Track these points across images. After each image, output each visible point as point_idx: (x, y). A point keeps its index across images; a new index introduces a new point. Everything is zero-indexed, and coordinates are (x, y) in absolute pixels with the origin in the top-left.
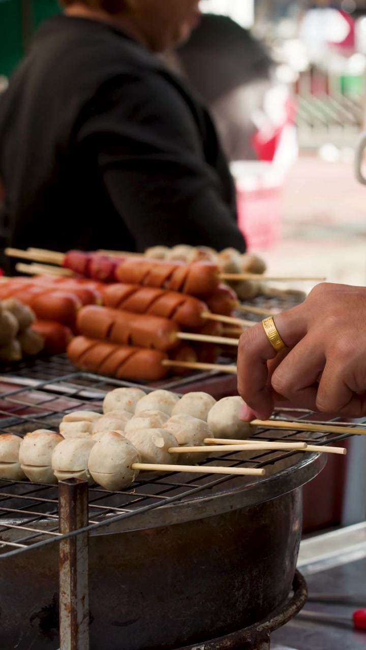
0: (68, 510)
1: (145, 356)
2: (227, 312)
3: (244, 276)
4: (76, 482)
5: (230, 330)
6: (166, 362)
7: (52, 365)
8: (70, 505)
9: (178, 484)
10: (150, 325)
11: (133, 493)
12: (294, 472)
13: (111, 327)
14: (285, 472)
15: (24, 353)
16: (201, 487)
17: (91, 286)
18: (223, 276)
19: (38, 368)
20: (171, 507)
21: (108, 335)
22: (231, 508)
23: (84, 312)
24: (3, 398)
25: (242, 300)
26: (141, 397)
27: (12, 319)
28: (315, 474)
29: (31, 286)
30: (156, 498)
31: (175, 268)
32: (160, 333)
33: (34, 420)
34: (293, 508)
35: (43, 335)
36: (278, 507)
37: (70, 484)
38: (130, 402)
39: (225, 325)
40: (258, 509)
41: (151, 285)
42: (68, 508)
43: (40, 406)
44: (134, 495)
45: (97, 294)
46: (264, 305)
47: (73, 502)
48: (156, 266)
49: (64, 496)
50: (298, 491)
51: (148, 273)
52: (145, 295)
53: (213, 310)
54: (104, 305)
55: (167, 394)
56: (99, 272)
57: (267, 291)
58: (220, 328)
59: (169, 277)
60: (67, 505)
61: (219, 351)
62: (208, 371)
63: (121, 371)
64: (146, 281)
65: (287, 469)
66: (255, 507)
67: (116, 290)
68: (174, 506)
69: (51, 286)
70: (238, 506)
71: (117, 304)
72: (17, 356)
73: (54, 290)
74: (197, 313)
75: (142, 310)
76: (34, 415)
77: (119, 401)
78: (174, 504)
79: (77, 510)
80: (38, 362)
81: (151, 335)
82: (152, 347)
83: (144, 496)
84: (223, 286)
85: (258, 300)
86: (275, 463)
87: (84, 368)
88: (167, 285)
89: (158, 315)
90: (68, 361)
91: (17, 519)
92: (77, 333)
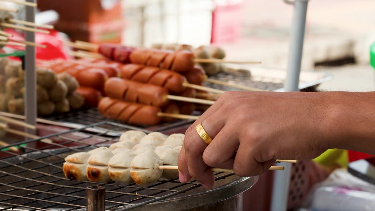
0: (92, 206)
1: (147, 110)
2: (199, 83)
3: (211, 60)
4: (98, 188)
5: (200, 94)
6: (160, 114)
7: (89, 115)
8: (94, 203)
9: (164, 190)
10: (151, 90)
11: (136, 194)
12: (237, 184)
13: (126, 91)
14: (231, 184)
15: (71, 107)
16: (178, 191)
17: (114, 65)
18: (197, 60)
19: (79, 117)
20: (159, 204)
21: (124, 97)
22: (197, 205)
23: (110, 81)
24: (57, 136)
25: (209, 75)
26: (143, 136)
27: (64, 86)
28: (251, 186)
29: (76, 65)
30: (150, 197)
31: (167, 55)
32: (156, 95)
33: (76, 150)
34: (236, 207)
35: (83, 96)
36: (227, 206)
37: (94, 190)
38: (136, 139)
39: (198, 91)
40: (214, 207)
41: (152, 65)
42: (92, 205)
43: (81, 142)
44: (137, 196)
45: (118, 70)
46: (224, 79)
47: (95, 201)
48: (154, 53)
49: (90, 197)
50: (240, 196)
51: (150, 58)
52: (148, 71)
53: (190, 82)
54: (122, 77)
55: (159, 134)
56: (120, 56)
57: (226, 70)
58: (194, 93)
59: (163, 60)
60: (92, 203)
61: (193, 107)
62: (187, 120)
63: (131, 120)
64: (148, 63)
65: (233, 182)
66: (212, 205)
67: (130, 68)
68: (161, 203)
69: (90, 65)
70: (201, 205)
71: (129, 77)
72: (66, 109)
73: (91, 68)
74: (180, 83)
75: (146, 81)
76: (77, 147)
77: (129, 138)
78: (161, 202)
79: (98, 206)
80: (80, 113)
81: (150, 97)
82: (152, 104)
83: (142, 196)
84: (197, 67)
85: (220, 75)
86: (226, 178)
87: (108, 117)
88: (162, 65)
89: (155, 84)
90: (98, 113)
91: (62, 208)
92: (104, 95)
